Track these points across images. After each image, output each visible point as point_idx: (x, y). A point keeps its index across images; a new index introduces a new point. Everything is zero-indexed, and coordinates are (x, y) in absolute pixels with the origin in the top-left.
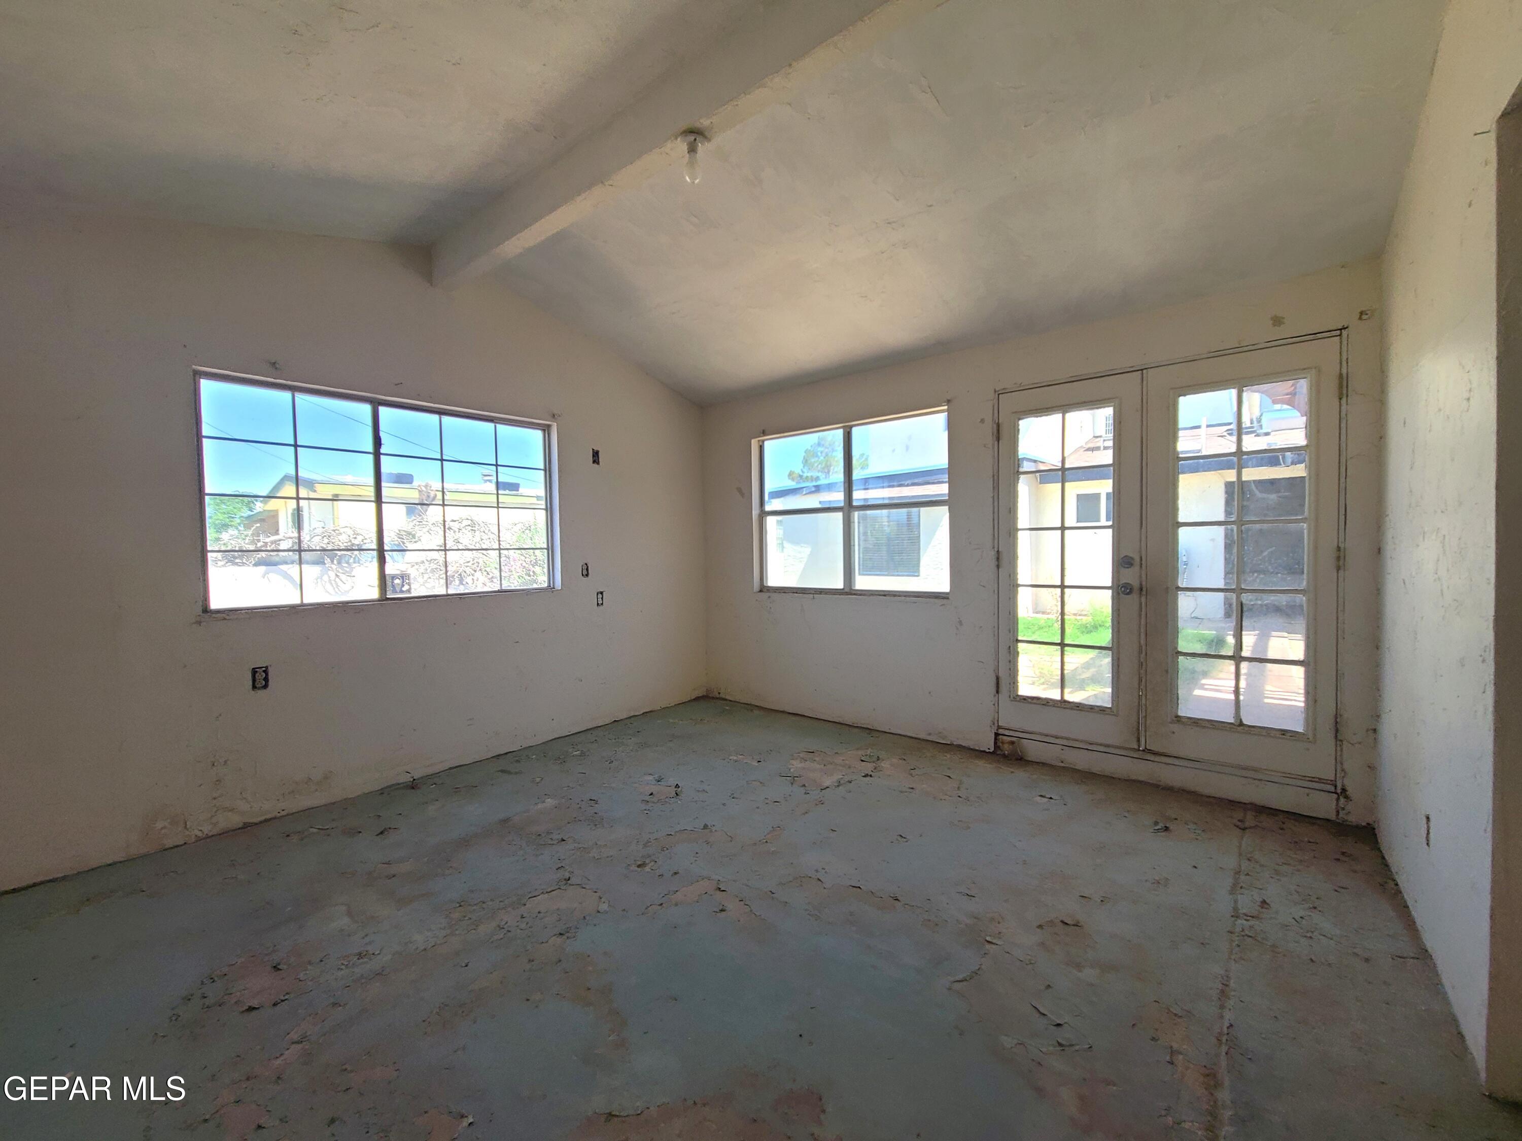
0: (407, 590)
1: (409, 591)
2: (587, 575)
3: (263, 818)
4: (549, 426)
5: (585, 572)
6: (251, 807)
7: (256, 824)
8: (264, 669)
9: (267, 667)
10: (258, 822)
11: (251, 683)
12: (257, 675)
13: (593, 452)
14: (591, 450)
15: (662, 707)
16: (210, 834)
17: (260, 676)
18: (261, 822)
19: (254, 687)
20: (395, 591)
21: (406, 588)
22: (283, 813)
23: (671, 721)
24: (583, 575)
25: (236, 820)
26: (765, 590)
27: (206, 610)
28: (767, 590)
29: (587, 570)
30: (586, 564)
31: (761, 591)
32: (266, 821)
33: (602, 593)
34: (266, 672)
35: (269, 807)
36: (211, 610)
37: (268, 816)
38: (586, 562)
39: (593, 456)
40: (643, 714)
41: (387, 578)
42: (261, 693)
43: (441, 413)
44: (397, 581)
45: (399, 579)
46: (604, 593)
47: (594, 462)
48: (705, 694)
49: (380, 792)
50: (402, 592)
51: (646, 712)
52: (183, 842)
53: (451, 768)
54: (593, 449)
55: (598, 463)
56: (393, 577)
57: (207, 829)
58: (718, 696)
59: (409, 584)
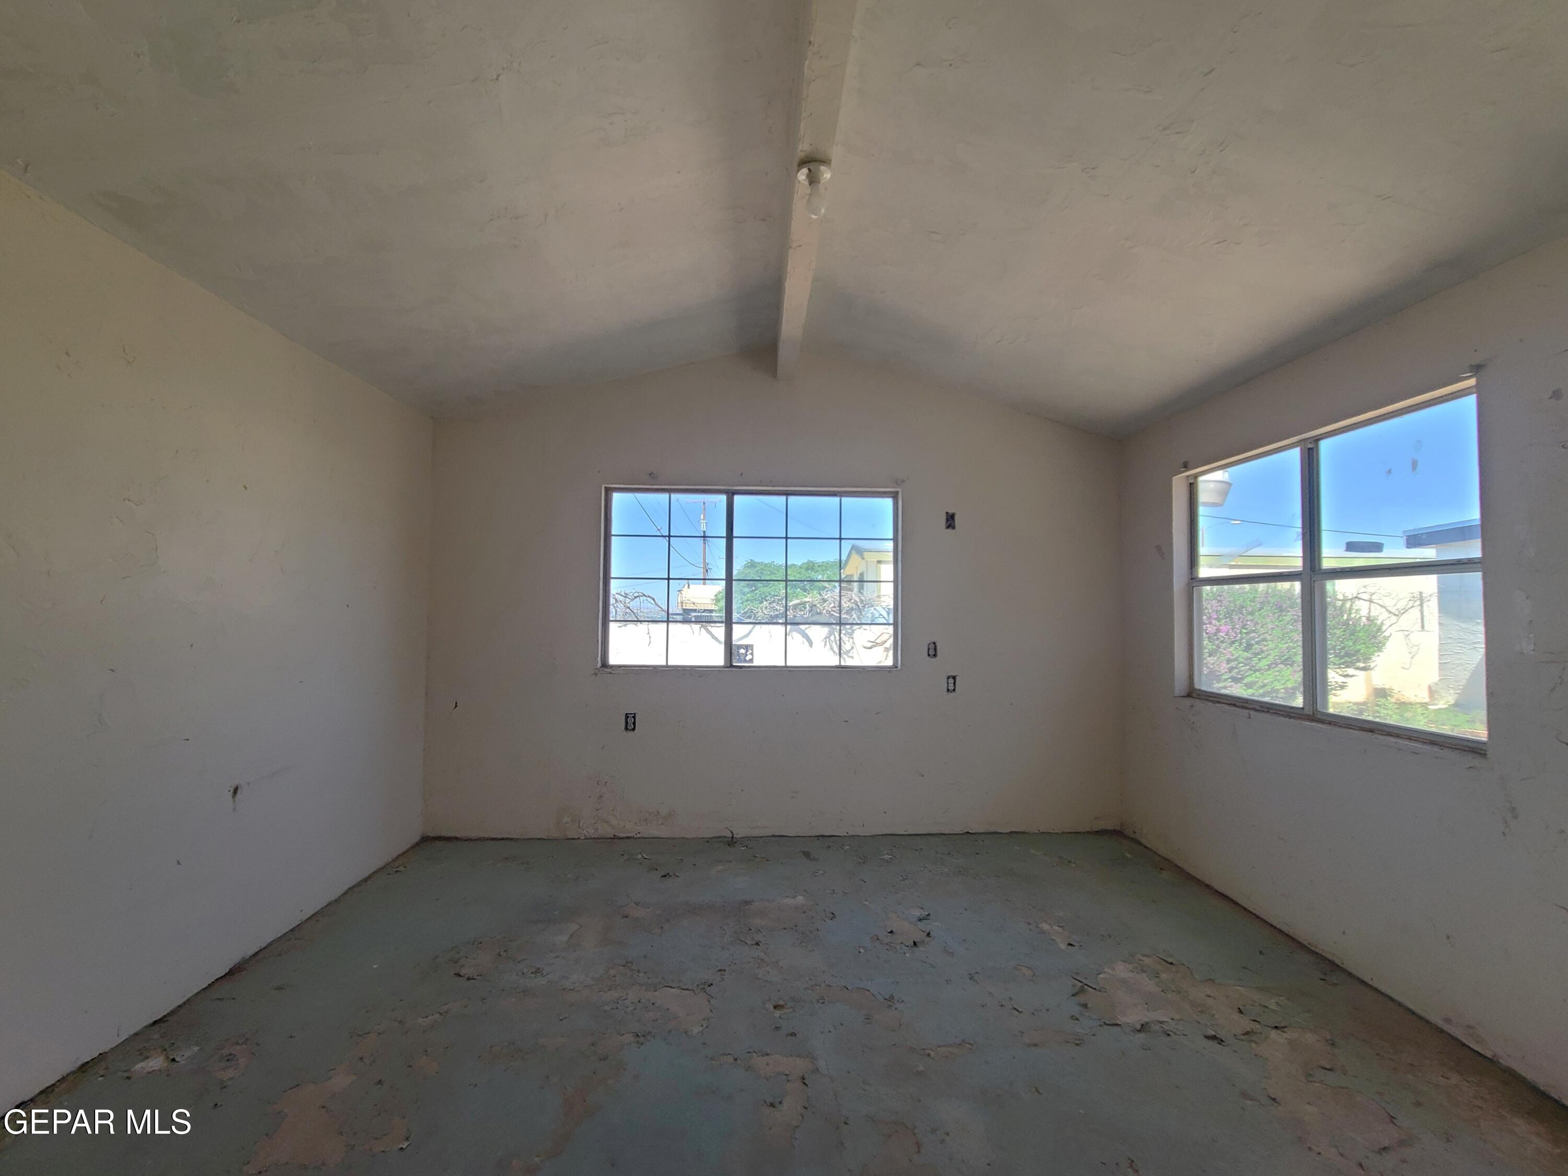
0: (750, 660)
1: (751, 661)
2: (935, 655)
3: (625, 835)
4: (897, 493)
5: (932, 652)
6: (618, 824)
7: (621, 838)
8: (633, 715)
9: (635, 714)
10: (622, 837)
11: (624, 725)
12: (629, 719)
13: (947, 515)
14: (945, 515)
15: (1041, 831)
16: (593, 837)
17: (631, 720)
18: (623, 838)
19: (626, 729)
20: (740, 661)
21: (748, 657)
22: (639, 836)
23: (1033, 851)
24: (929, 655)
25: (610, 832)
26: (1194, 695)
27: (605, 665)
28: (1199, 695)
29: (935, 649)
30: (934, 643)
31: (1189, 695)
32: (628, 838)
33: (954, 678)
34: (634, 717)
35: (630, 828)
36: (609, 665)
37: (629, 835)
38: (933, 641)
39: (947, 520)
40: (1011, 832)
41: (734, 648)
42: (630, 733)
43: (787, 494)
44: (742, 651)
45: (744, 649)
46: (957, 678)
47: (948, 527)
48: (1118, 828)
49: (707, 840)
50: (745, 661)
51: (1015, 832)
52: (577, 837)
53: (773, 836)
54: (947, 513)
55: (954, 528)
56: (740, 647)
57: (591, 832)
58: (1133, 836)
59: (752, 654)
